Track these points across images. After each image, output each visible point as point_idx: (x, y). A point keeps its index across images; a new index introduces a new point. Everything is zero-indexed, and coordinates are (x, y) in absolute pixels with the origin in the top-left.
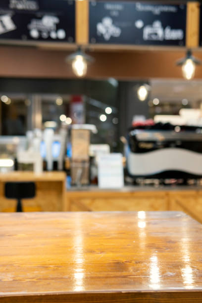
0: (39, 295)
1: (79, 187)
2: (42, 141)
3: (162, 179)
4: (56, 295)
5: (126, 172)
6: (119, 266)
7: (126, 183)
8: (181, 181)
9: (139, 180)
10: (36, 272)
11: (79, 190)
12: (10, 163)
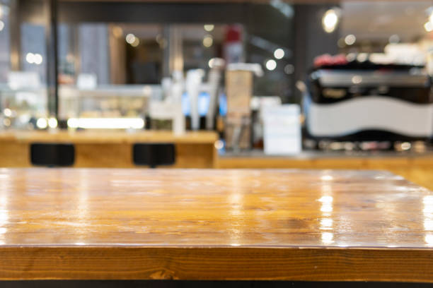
0: (185, 247)
1: (236, 151)
2: (184, 93)
3: (357, 143)
4: (208, 249)
5: (305, 134)
6: (295, 223)
7: (304, 148)
8: (385, 145)
9: (324, 144)
10: (180, 226)
11: (237, 156)
12: (139, 123)
